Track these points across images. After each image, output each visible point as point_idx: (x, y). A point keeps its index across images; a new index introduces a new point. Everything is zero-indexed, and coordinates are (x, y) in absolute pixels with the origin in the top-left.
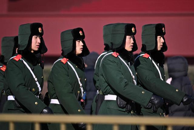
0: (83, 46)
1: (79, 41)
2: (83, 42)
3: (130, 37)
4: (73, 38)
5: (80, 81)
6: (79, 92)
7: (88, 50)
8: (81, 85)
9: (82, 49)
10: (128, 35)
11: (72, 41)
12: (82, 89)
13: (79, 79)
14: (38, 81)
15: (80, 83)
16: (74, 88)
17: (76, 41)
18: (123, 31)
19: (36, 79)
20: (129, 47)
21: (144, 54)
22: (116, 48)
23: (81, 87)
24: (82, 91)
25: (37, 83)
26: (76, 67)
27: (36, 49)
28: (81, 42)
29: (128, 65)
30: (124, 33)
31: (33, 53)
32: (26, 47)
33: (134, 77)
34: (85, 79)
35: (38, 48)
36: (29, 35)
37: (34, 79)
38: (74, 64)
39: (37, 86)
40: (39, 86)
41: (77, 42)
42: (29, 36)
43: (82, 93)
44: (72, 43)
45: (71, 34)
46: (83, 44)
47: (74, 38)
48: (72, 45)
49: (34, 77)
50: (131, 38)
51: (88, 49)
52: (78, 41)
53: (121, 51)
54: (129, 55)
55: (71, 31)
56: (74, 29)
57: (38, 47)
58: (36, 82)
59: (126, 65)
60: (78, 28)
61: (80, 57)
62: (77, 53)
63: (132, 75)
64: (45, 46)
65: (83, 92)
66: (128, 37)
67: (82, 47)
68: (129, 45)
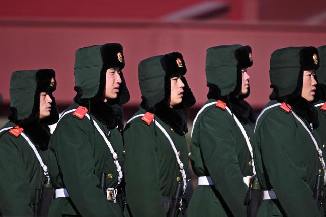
0: (183, 88)
1: (176, 80)
2: (184, 80)
3: (310, 73)
4: (164, 72)
5: (180, 157)
6: (178, 179)
7: (193, 97)
8: (182, 165)
9: (182, 95)
10: (306, 69)
11: (163, 78)
12: (183, 172)
13: (177, 154)
14: (118, 159)
15: (179, 161)
16: (169, 171)
17: (171, 79)
18: (296, 61)
19: (115, 155)
20: (310, 92)
21: (322, 104)
22: (287, 95)
23: (182, 170)
24: (185, 176)
25: (117, 163)
26: (170, 130)
27: (114, 96)
28: (179, 80)
29: (309, 128)
30: (300, 65)
31: (107, 102)
32: (98, 92)
33: (320, 152)
34: (189, 154)
35: (117, 93)
36: (101, 68)
37: (112, 155)
38: (166, 124)
39: (117, 169)
40: (119, 168)
41: (172, 82)
42: (100, 70)
43: (185, 181)
44: (164, 82)
45: (160, 64)
46: (183, 85)
47: (166, 73)
48: (163, 86)
49: (112, 151)
50: (312, 76)
51: (192, 94)
52: (174, 78)
53: (295, 100)
54: (311, 110)
55: (160, 59)
56: (166, 56)
57: (117, 91)
58: (115, 160)
59: (305, 129)
60: (173, 53)
61: (177, 111)
62: (171, 103)
63: (318, 148)
64: (127, 89)
65: (187, 179)
66: (306, 73)
67: (182, 91)
68: (309, 90)
